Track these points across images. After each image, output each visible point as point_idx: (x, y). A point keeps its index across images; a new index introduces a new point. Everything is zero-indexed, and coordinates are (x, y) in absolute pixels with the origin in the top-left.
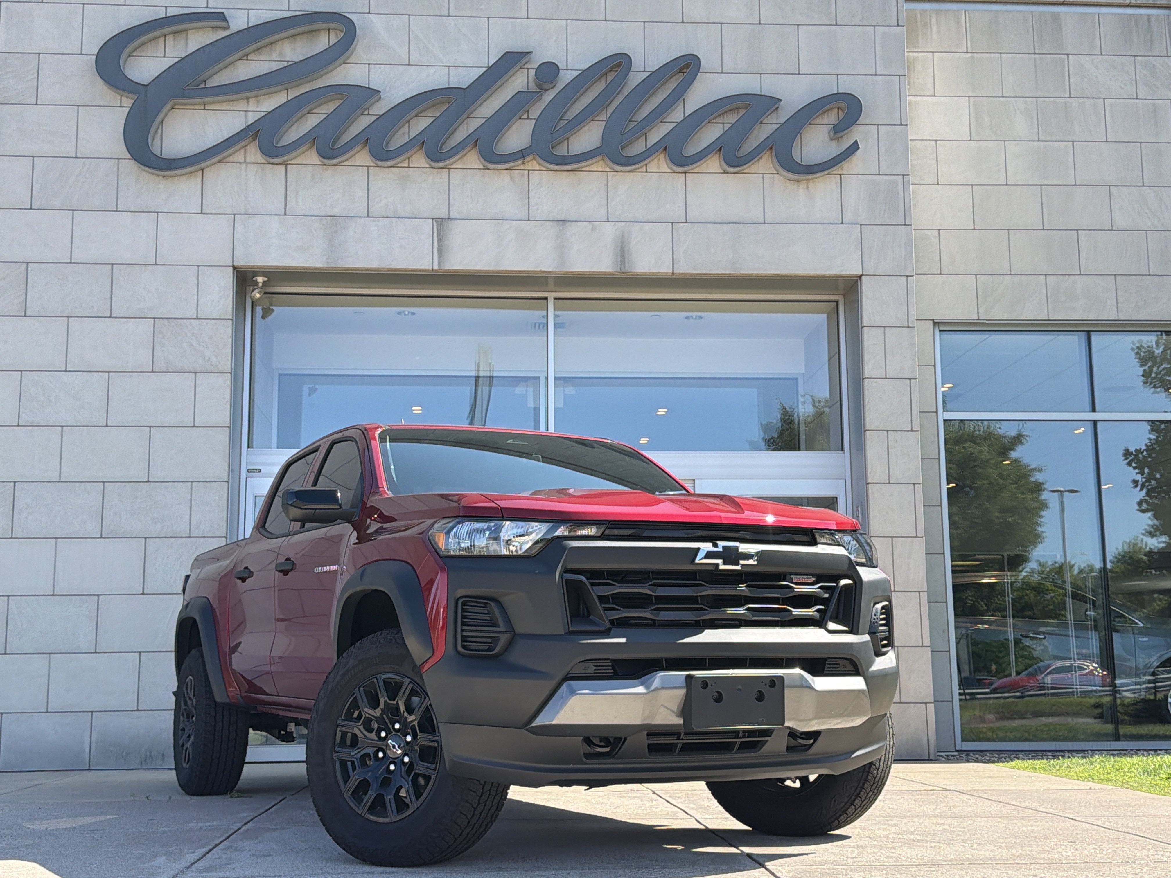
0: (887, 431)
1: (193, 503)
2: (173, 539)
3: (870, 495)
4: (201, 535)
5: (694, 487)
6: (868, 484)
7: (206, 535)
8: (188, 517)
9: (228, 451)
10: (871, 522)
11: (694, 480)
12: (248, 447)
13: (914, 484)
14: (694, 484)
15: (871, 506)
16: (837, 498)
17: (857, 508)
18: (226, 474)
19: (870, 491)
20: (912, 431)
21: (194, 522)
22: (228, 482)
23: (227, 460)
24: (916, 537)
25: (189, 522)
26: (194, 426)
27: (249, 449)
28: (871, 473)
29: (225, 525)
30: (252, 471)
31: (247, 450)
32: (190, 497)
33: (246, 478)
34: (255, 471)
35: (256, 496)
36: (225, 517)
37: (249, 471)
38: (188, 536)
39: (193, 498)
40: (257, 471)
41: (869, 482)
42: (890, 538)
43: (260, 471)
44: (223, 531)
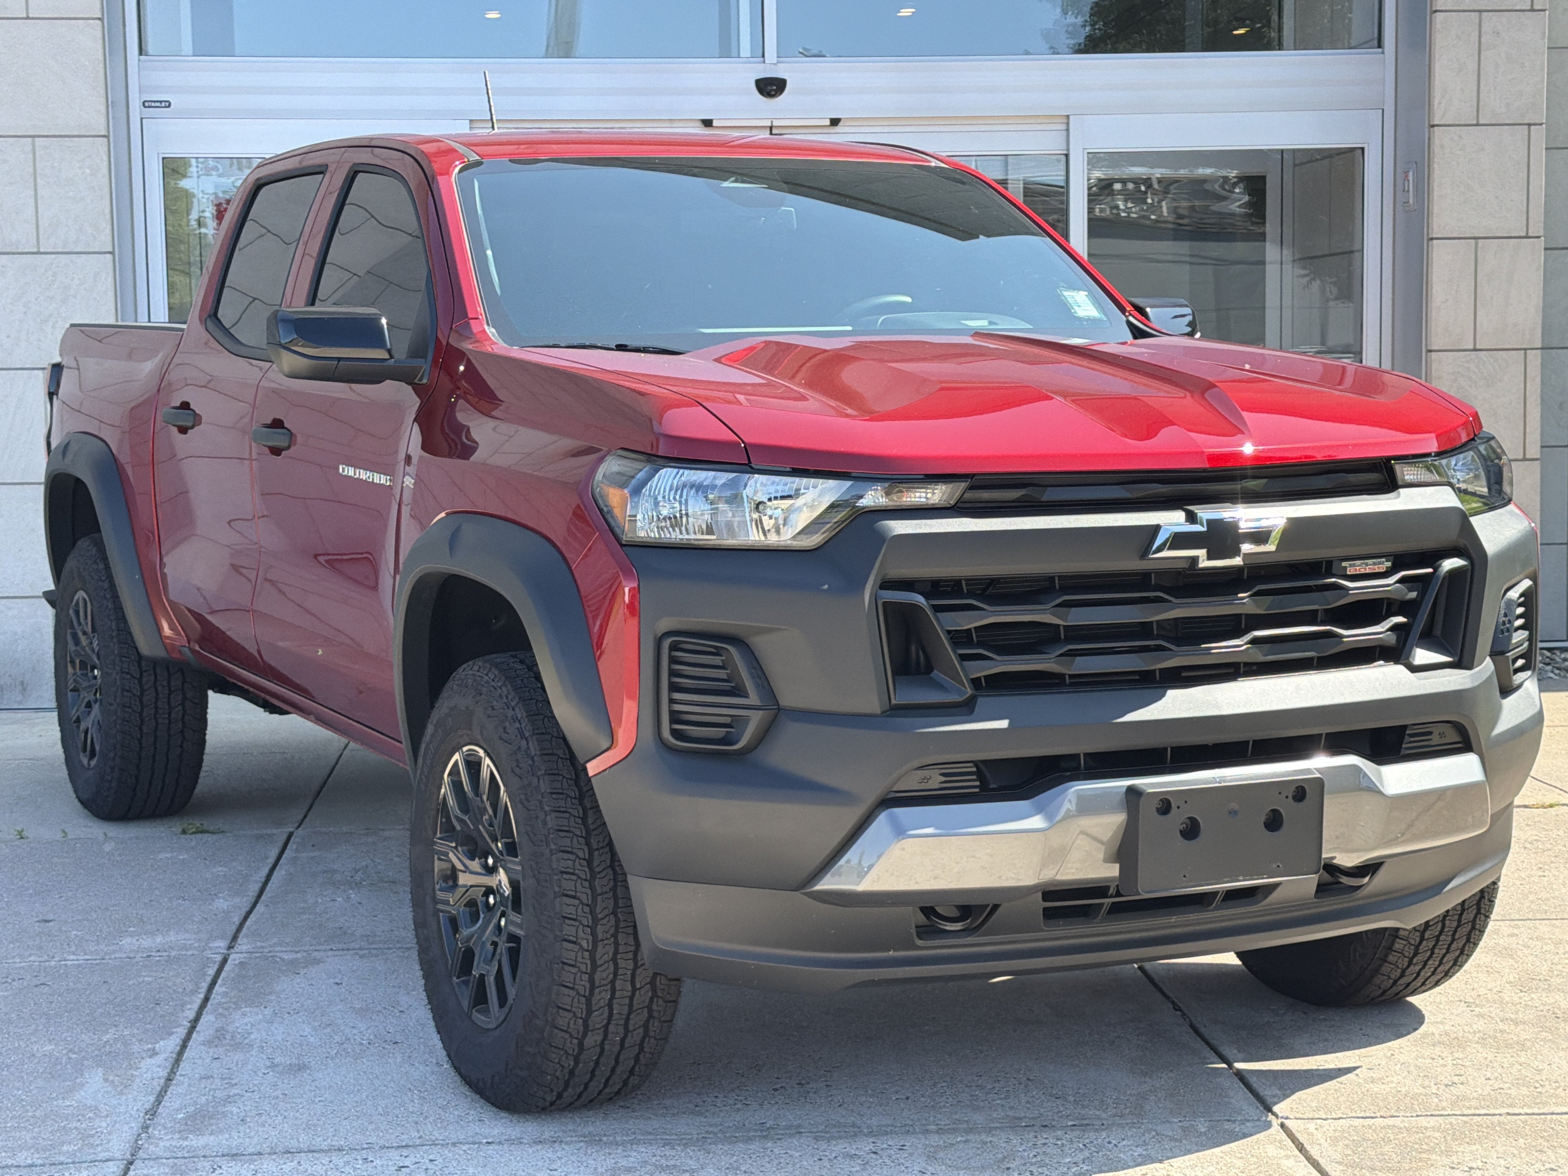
0: (1480, 11)
1: (39, 181)
2: (6, 258)
3: (1436, 148)
4: (60, 250)
5: (1068, 130)
6: (1433, 126)
7: (71, 248)
8: (31, 211)
9: (102, 71)
10: (1437, 208)
11: (1068, 117)
12: (141, 53)
13: (1529, 125)
14: (1068, 124)
15: (1438, 175)
16: (1363, 149)
17: (1406, 173)
18: (103, 120)
19: (1437, 142)
20: (1532, 10)
21: (44, 222)
22: (107, 137)
23: (102, 91)
24: (1527, 237)
25: (34, 221)
26: (28, 18)
27: (142, 58)
28: (1440, 103)
29: (109, 227)
30: (153, 104)
31: (139, 60)
32: (31, 170)
33: (142, 119)
34: (158, 104)
35: (163, 158)
36: (107, 210)
37: (147, 104)
38: (35, 250)
39: (38, 171)
40: (163, 104)
41: (1436, 123)
42: (1473, 241)
43: (169, 106)
44: (104, 241)
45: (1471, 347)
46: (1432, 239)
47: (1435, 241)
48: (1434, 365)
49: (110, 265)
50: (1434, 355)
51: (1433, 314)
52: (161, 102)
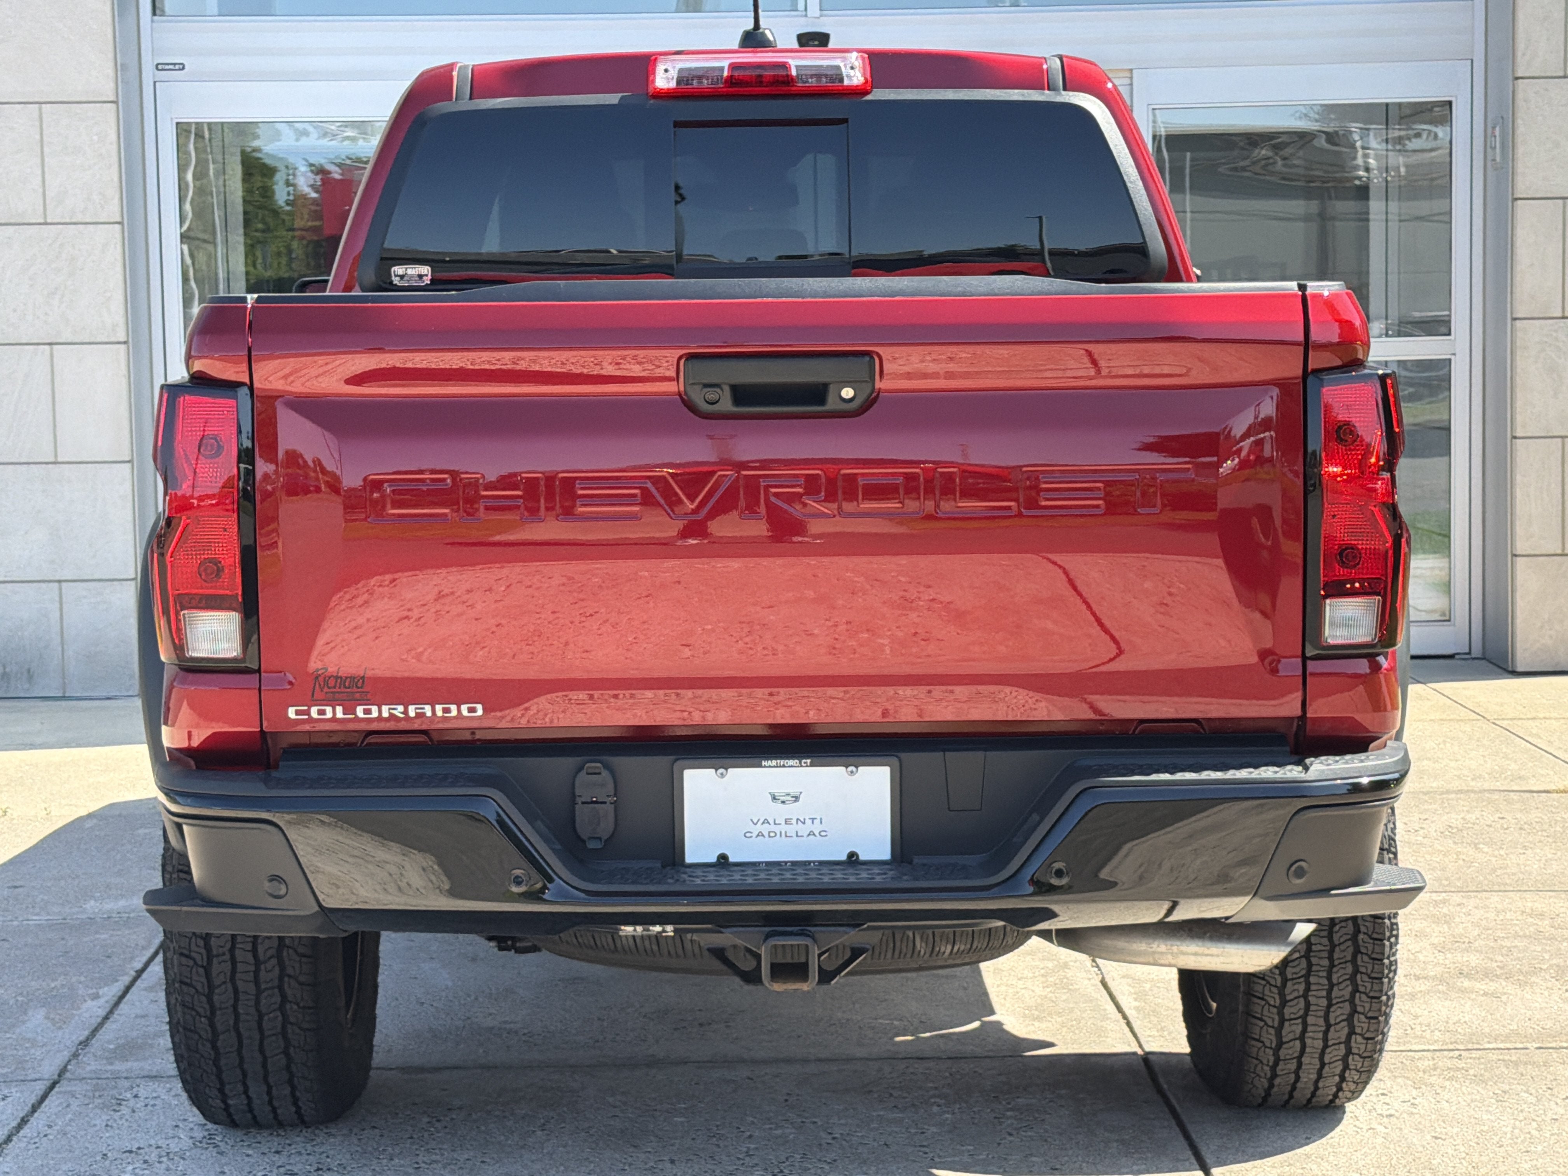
1: (46, 150)
2: (11, 229)
3: (1520, 103)
4: (68, 220)
5: (1131, 85)
6: (1517, 78)
7: (79, 218)
8: (37, 180)
9: (110, 33)
10: (1520, 167)
11: (1131, 70)
12: (154, 13)
14: (1131, 78)
15: (1521, 129)
16: (1450, 103)
17: (1494, 128)
18: (112, 85)
19: (1520, 95)
21: (51, 191)
22: (115, 102)
23: (111, 55)
25: (41, 190)
27: (156, 18)
28: (1524, 54)
29: (117, 196)
30: (167, 67)
31: (152, 21)
32: (38, 137)
33: (155, 83)
34: (171, 67)
35: (177, 124)
36: (116, 179)
37: (160, 67)
38: (42, 221)
39: (45, 138)
40: (177, 67)
41: (1519, 74)
42: (1561, 201)
43: (183, 68)
44: (113, 210)
45: (1560, 315)
46: (1517, 199)
47: (1519, 202)
48: (1519, 334)
49: (118, 236)
50: (1518, 324)
51: (1518, 278)
52: (175, 64)
